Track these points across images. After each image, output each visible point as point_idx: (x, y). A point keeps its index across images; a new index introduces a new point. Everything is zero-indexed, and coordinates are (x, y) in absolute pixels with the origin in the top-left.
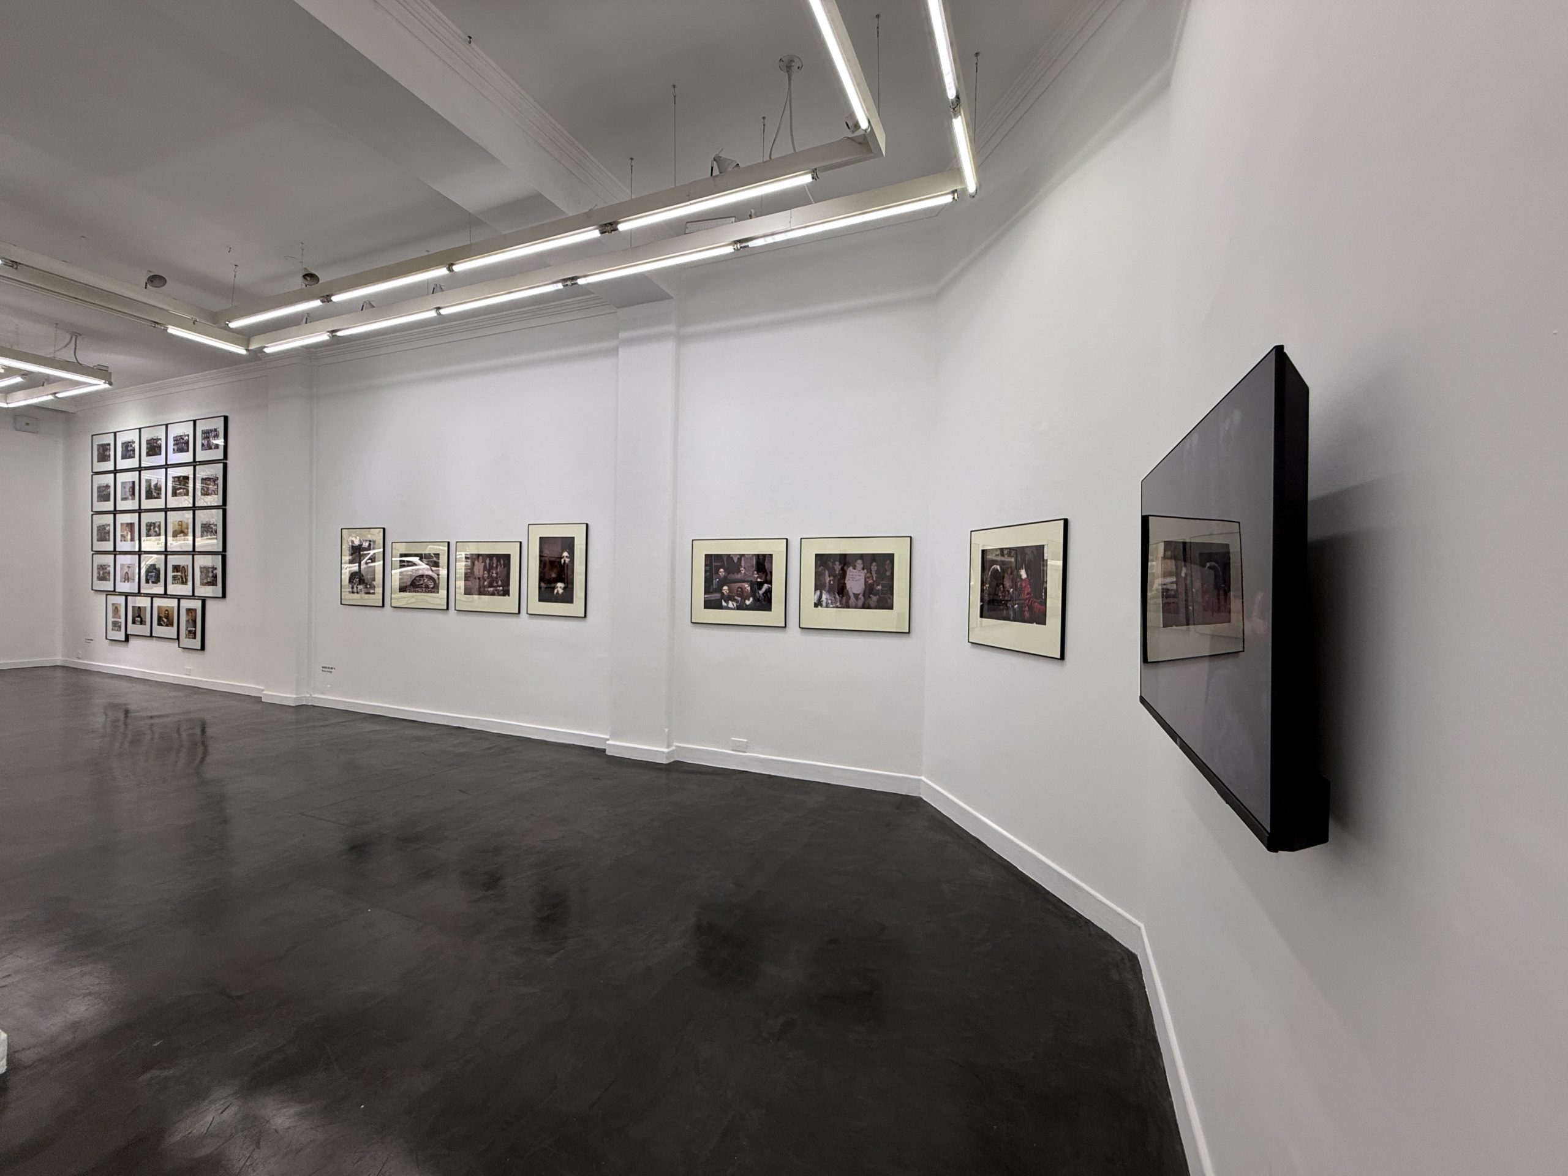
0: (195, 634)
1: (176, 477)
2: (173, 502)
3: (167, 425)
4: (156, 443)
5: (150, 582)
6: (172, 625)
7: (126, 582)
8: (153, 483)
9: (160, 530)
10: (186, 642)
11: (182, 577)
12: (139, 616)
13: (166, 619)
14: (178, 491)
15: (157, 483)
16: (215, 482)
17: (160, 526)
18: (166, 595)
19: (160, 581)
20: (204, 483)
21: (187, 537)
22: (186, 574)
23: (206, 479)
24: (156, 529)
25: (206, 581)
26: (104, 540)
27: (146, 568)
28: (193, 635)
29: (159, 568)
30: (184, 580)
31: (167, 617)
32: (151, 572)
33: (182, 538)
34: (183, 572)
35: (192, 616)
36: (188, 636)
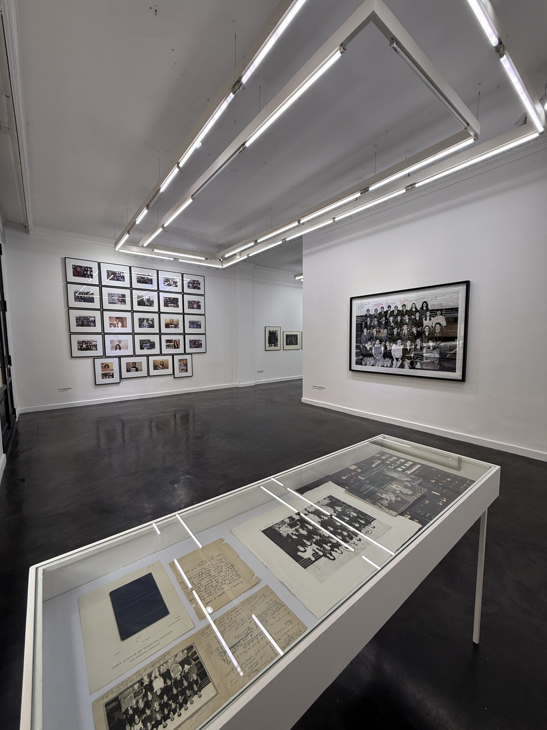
1: (167, 298)
2: (164, 309)
5: (145, 348)
6: (168, 368)
7: (118, 350)
11: (174, 345)
12: (133, 367)
13: (160, 366)
14: (169, 305)
15: (150, 298)
16: (198, 304)
17: (153, 321)
18: (161, 354)
19: (155, 348)
20: (190, 303)
21: (178, 327)
22: (178, 343)
23: (191, 301)
24: (149, 322)
25: (194, 346)
26: (87, 326)
27: (140, 342)
28: (185, 371)
29: (153, 342)
30: (176, 346)
31: (163, 365)
32: (145, 344)
33: (173, 327)
34: (175, 342)
35: (183, 362)
36: (181, 371)
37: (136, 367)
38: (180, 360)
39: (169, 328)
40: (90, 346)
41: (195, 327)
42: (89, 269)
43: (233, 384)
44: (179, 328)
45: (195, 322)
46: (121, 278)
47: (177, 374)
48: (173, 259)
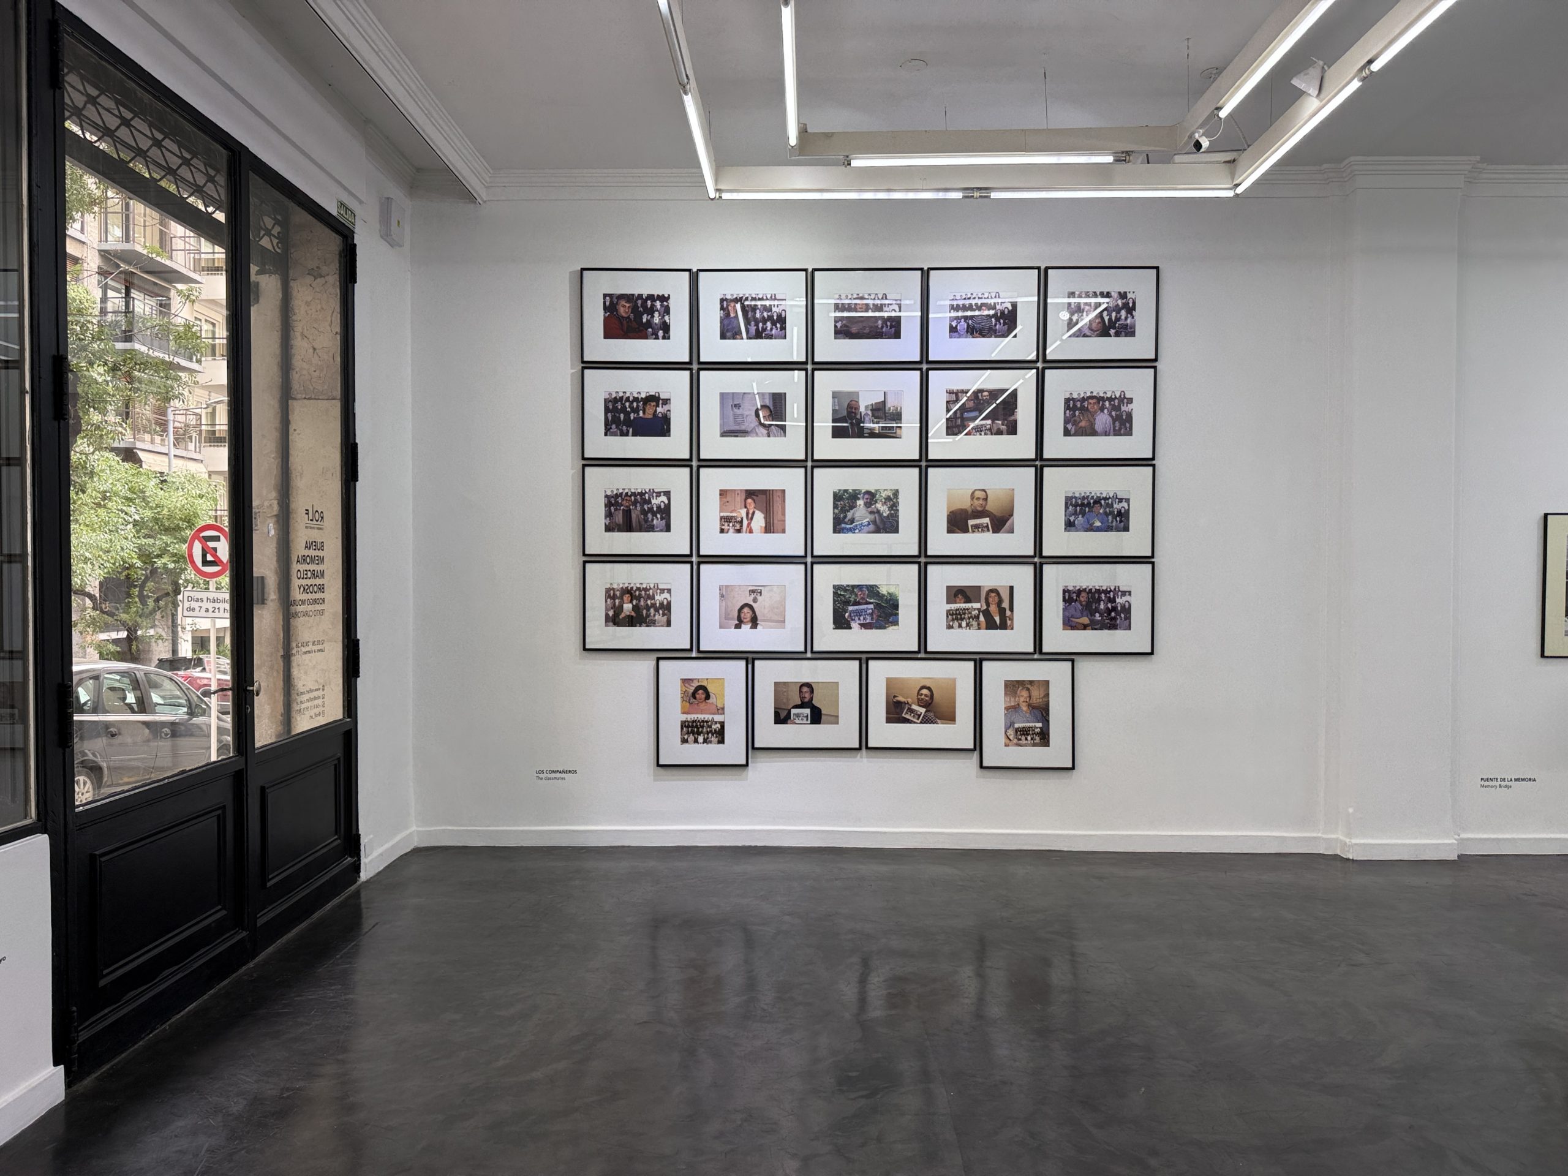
0: (1043, 734)
3: (922, 272)
5: (853, 624)
6: (949, 719)
7: (746, 628)
8: (865, 401)
9: (894, 507)
11: (987, 613)
12: (803, 704)
15: (884, 402)
16: (1117, 408)
17: (893, 500)
18: (923, 652)
19: (896, 623)
20: (1075, 408)
21: (1008, 524)
22: (1006, 605)
23: (1083, 400)
24: (879, 506)
25: (1085, 620)
26: (640, 529)
27: (835, 594)
28: (1037, 739)
29: (891, 595)
30: (997, 619)
31: (929, 703)
32: (856, 603)
33: (987, 526)
34: (993, 598)
35: (1030, 697)
36: (1015, 741)
37: (815, 702)
38: (1012, 687)
39: (965, 530)
40: (648, 608)
41: (1098, 524)
42: (658, 304)
43: (1314, 835)
44: (1011, 531)
45: (1097, 501)
46: (774, 324)
47: (996, 749)
48: (958, 195)
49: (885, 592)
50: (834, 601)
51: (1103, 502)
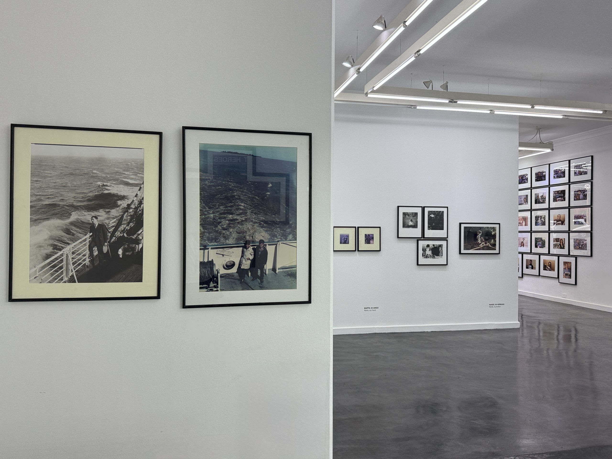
0: (570, 276)
1: (556, 191)
2: (553, 205)
3: (549, 164)
4: (542, 174)
5: (538, 247)
6: (554, 270)
7: (522, 247)
8: (540, 195)
9: (545, 219)
10: (563, 279)
11: (560, 245)
12: (530, 264)
13: (548, 267)
14: (558, 199)
18: (549, 254)
19: (545, 247)
20: (576, 194)
21: (564, 223)
22: (564, 243)
23: (578, 191)
24: (542, 219)
25: (578, 247)
29: (544, 240)
30: (562, 246)
31: (550, 266)
32: (539, 242)
33: (560, 224)
34: (561, 242)
35: (568, 266)
36: (565, 277)
37: (532, 264)
38: (565, 263)
39: (557, 224)
41: (581, 223)
44: (565, 225)
46: (526, 180)
49: (543, 239)
50: (535, 241)
51: (581, 217)
